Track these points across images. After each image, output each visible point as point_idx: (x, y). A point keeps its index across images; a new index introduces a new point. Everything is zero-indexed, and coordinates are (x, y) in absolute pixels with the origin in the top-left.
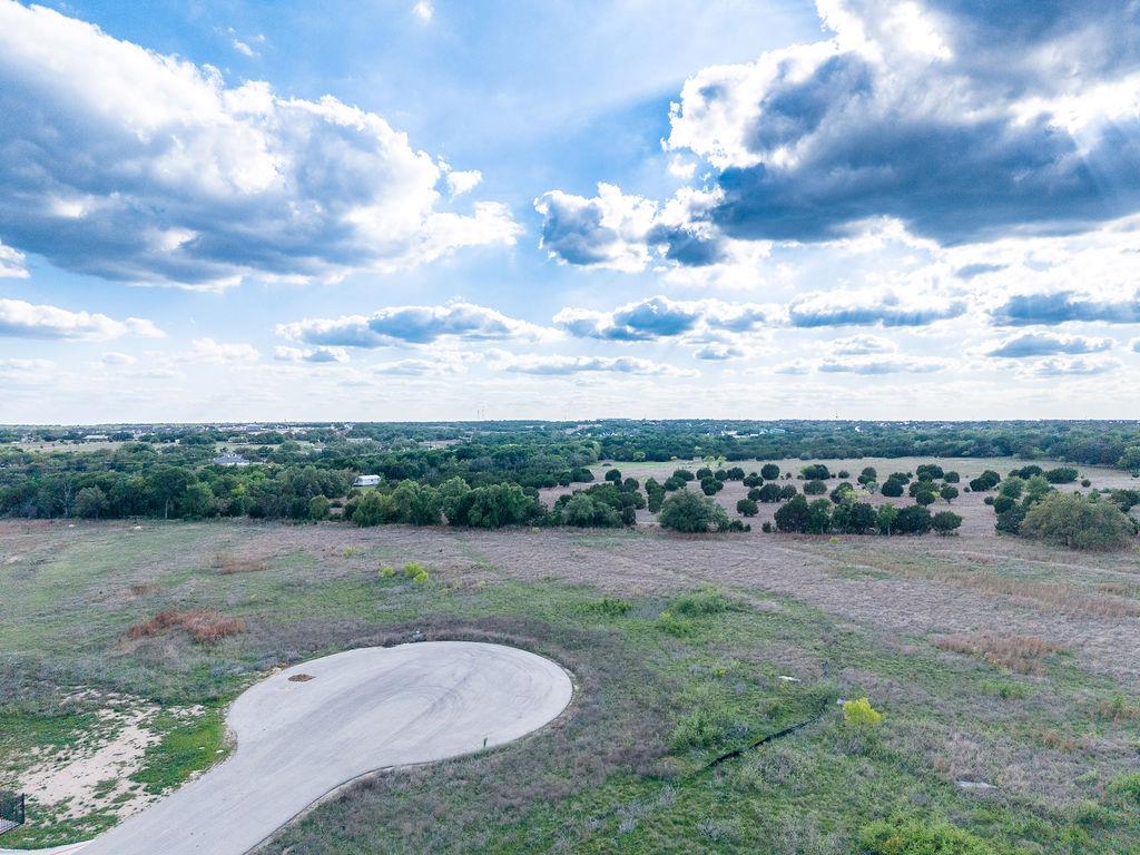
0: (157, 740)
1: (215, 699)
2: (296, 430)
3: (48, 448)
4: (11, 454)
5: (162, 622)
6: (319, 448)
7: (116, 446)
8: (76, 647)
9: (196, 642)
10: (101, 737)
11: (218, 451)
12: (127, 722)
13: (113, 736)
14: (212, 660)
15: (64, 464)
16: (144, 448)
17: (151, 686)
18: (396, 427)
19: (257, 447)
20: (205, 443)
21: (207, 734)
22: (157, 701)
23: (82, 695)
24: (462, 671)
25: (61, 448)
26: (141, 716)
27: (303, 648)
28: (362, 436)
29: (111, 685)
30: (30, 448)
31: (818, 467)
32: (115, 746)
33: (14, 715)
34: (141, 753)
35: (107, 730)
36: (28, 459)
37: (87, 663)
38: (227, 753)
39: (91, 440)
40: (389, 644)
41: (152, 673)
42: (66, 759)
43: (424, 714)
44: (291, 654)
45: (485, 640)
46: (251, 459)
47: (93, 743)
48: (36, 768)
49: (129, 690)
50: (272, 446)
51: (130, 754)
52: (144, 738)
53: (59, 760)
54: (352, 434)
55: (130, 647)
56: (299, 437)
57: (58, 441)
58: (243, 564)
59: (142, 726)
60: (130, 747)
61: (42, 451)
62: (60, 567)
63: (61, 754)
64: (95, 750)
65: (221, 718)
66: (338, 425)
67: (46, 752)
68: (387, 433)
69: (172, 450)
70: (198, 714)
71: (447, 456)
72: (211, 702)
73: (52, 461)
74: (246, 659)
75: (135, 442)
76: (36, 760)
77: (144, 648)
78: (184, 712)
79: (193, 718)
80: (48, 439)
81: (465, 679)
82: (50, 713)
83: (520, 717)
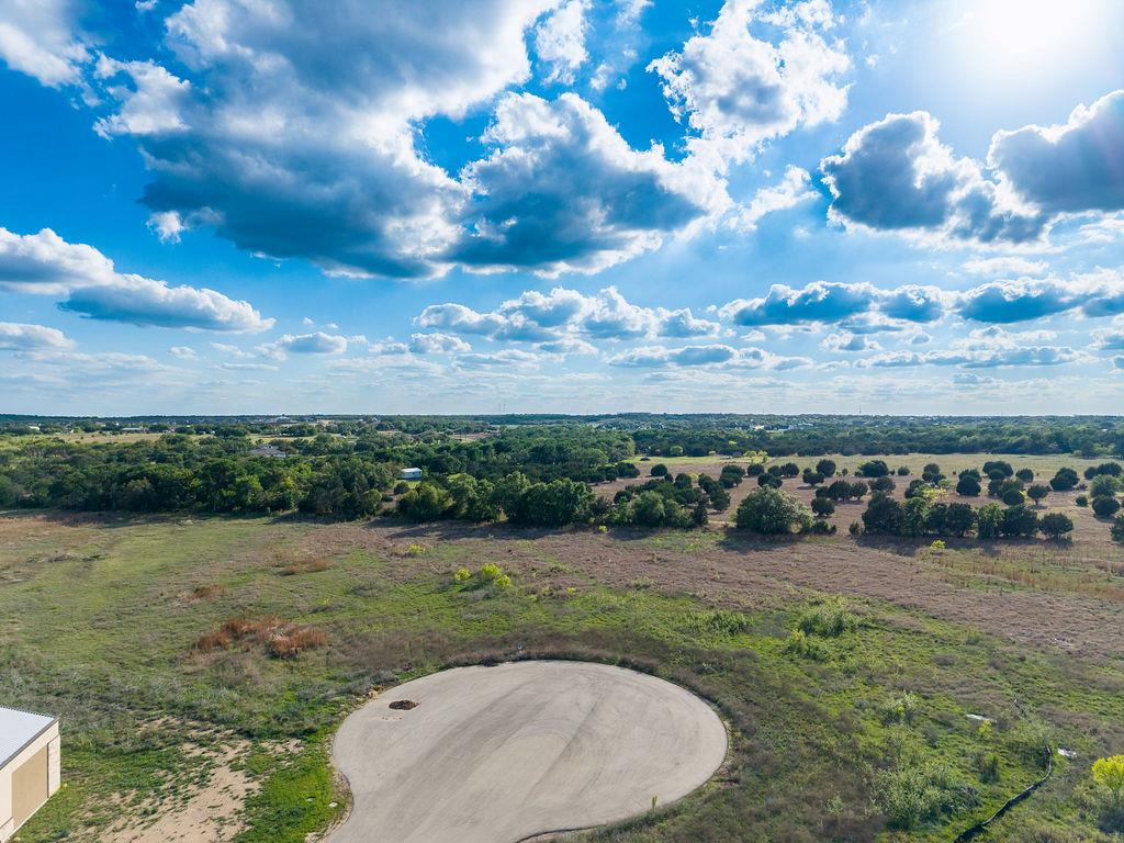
0: (255, 786)
1: (311, 731)
2: (326, 423)
3: (88, 439)
4: (54, 444)
5: (233, 631)
6: (352, 440)
7: (154, 437)
8: (145, 660)
9: (274, 656)
10: (190, 780)
11: (254, 443)
12: (217, 761)
13: (203, 780)
14: (297, 678)
15: (104, 455)
16: (182, 439)
17: (236, 712)
18: (424, 420)
19: (292, 439)
20: (240, 434)
21: (312, 780)
22: (249, 735)
23: (160, 722)
24: (586, 700)
25: (102, 439)
26: (231, 754)
27: (394, 666)
28: (392, 429)
29: (189, 710)
30: (72, 438)
31: (877, 462)
32: (209, 796)
33: (86, 749)
34: (240, 806)
35: (195, 771)
36: (68, 449)
37: (159, 680)
38: (341, 808)
39: (129, 432)
40: (490, 662)
41: (236, 696)
42: (154, 812)
43: (561, 756)
44: (387, 674)
45: (597, 660)
46: (287, 451)
47: (181, 789)
48: (119, 823)
49: (213, 719)
50: (304, 438)
51: (229, 806)
52: (240, 783)
53: (146, 813)
54: (380, 427)
55: (202, 660)
56: (329, 430)
57: (97, 433)
58: (304, 563)
59: (234, 768)
60: (226, 797)
61: (82, 442)
62: (113, 563)
63: (146, 803)
64: (185, 799)
65: (324, 758)
66: (366, 418)
67: (129, 799)
68: (415, 426)
69: (209, 442)
70: (296, 750)
71: (485, 449)
72: (306, 734)
73: (93, 451)
74: (334, 679)
75: (171, 433)
76: (117, 811)
77: (220, 665)
78: (279, 748)
79: (292, 757)
80: (88, 430)
81: (593, 710)
82: (128, 746)
83: (678, 764)
